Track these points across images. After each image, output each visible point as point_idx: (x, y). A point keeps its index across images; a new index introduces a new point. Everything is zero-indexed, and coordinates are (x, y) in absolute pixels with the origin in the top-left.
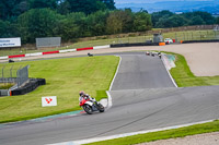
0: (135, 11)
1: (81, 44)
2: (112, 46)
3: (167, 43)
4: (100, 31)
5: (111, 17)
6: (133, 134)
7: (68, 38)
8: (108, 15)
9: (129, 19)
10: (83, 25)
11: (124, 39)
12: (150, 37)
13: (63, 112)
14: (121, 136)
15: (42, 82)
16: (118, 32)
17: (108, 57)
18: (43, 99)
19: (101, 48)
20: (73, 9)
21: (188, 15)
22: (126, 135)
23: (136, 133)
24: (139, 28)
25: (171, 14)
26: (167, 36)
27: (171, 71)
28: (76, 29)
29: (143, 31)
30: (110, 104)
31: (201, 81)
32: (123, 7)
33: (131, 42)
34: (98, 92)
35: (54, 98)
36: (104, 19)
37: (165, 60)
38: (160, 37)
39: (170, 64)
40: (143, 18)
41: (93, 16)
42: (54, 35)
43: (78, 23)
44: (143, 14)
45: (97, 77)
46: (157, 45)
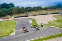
0: (20, 7)
1: (5, 17)
2: (14, 18)
3: (30, 16)
4: (11, 14)
5: (14, 9)
8: (13, 9)
9: (19, 10)
10: (6, 12)
11: (18, 15)
12: (25, 14)
13: (1, 37)
16: (16, 13)
17: (13, 21)
19: (11, 18)
20: (3, 8)
21: (35, 8)
24: (22, 12)
25: (30, 8)
26: (30, 14)
28: (4, 13)
29: (23, 13)
30: (15, 34)
32: (17, 6)
34: (11, 31)
36: (12, 10)
37: (30, 21)
38: (28, 14)
41: (8, 9)
43: (4, 11)
44: (22, 8)
45: (11, 27)
46: (27, 16)
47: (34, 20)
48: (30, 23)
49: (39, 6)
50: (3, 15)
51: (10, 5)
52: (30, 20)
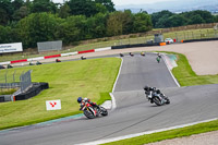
0: (134, 12)
1: (82, 47)
2: (113, 48)
3: (168, 43)
5: (111, 19)
6: (138, 135)
7: (69, 41)
8: (108, 17)
9: (129, 20)
10: (84, 28)
11: (125, 40)
12: (150, 38)
13: (68, 115)
14: (127, 137)
15: (45, 86)
16: (119, 33)
17: (110, 60)
18: (48, 103)
19: (102, 50)
20: (73, 12)
21: (188, 15)
22: (131, 136)
23: (142, 134)
24: (140, 29)
25: (171, 14)
26: (168, 35)
27: (173, 70)
28: (77, 32)
29: (144, 32)
30: (114, 106)
31: (204, 80)
33: (132, 43)
34: (102, 94)
35: (58, 102)
36: (105, 21)
37: (167, 61)
38: (161, 37)
39: (171, 64)
40: (143, 19)
41: (93, 18)
42: (55, 39)
43: (79, 26)
45: (100, 79)
46: (158, 45)
47: (182, 59)
48: (170, 68)
49: (203, 9)
50: (75, 40)
51: (98, 4)
52: (170, 57)
